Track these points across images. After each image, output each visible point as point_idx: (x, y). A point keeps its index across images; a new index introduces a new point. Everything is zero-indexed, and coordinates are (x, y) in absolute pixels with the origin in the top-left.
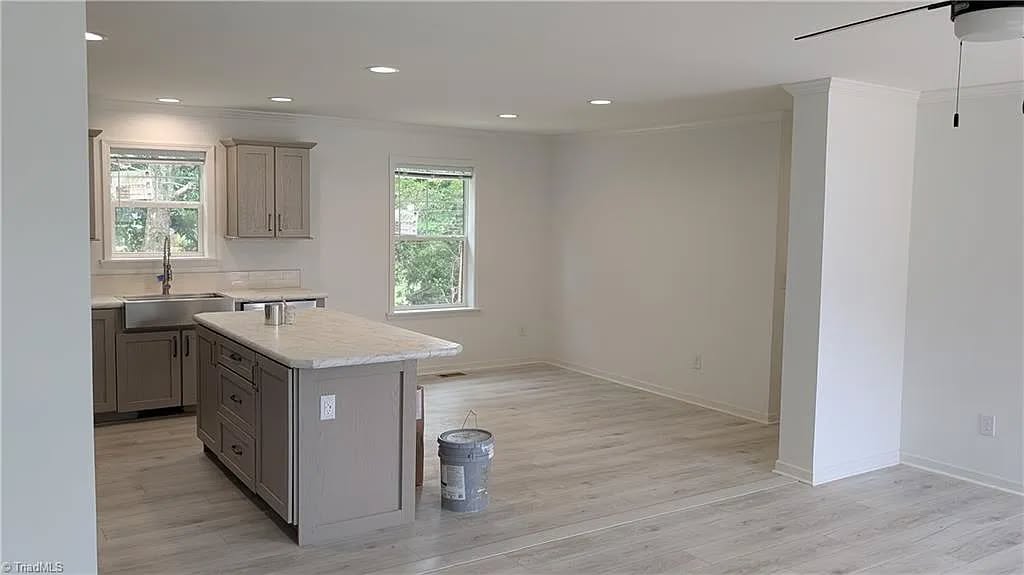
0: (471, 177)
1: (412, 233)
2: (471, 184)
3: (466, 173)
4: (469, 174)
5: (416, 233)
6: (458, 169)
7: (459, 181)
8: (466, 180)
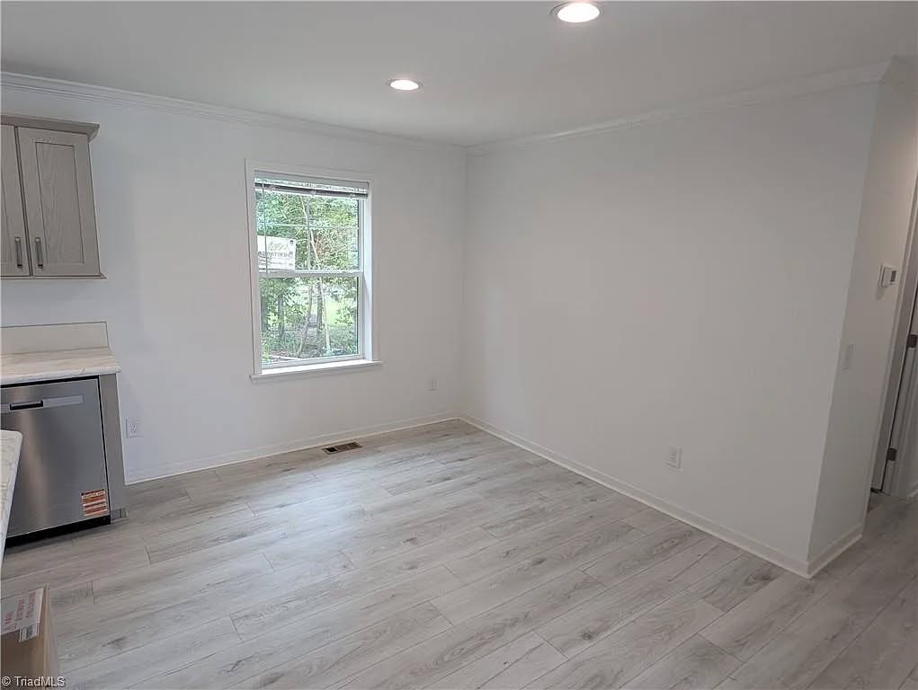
0: (366, 195)
1: (289, 268)
2: (367, 204)
3: (361, 191)
4: (365, 191)
5: (293, 268)
6: (350, 183)
7: (352, 201)
8: (361, 199)
